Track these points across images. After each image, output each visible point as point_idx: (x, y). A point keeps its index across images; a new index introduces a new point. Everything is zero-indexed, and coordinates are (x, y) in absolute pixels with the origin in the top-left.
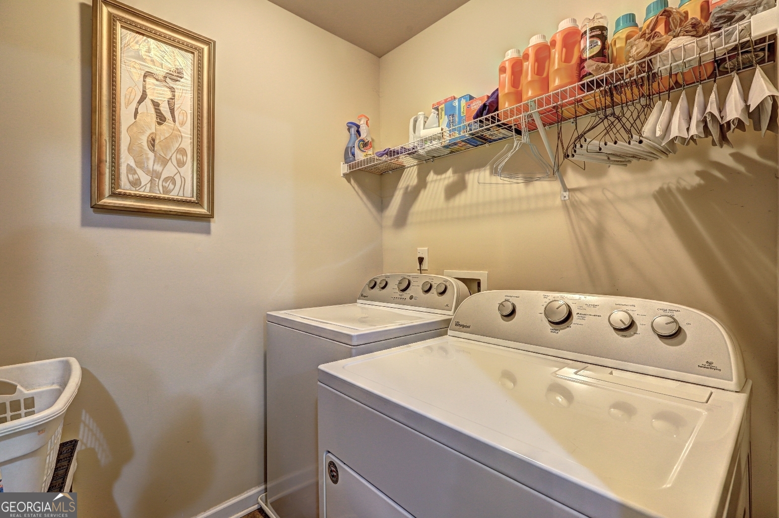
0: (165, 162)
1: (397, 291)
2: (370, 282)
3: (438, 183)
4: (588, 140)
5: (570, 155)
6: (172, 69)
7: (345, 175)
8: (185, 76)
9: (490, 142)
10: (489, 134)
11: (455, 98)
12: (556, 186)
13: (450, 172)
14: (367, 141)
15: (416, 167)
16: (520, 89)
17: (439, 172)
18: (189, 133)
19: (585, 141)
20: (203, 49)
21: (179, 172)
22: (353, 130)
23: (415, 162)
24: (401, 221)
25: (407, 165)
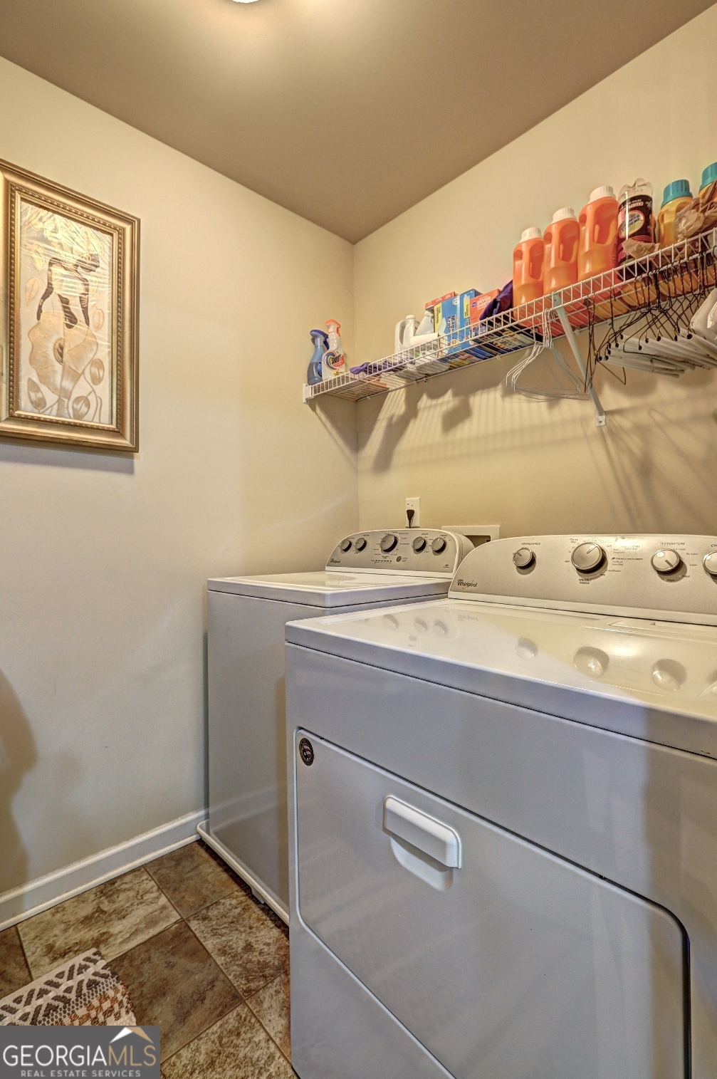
0: (76, 377)
1: (380, 551)
2: (343, 542)
3: (433, 410)
4: (625, 337)
5: (603, 357)
6: (85, 256)
7: (310, 402)
8: (101, 264)
9: (503, 353)
10: (500, 341)
11: (455, 295)
12: (590, 408)
13: (449, 394)
14: (337, 355)
15: (403, 389)
16: (540, 279)
17: (435, 395)
18: (107, 339)
19: (622, 337)
20: (124, 229)
21: (94, 390)
22: (319, 341)
23: (402, 382)
24: (384, 462)
25: (391, 388)
